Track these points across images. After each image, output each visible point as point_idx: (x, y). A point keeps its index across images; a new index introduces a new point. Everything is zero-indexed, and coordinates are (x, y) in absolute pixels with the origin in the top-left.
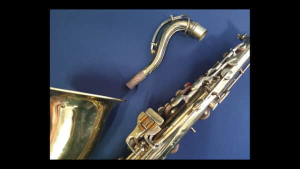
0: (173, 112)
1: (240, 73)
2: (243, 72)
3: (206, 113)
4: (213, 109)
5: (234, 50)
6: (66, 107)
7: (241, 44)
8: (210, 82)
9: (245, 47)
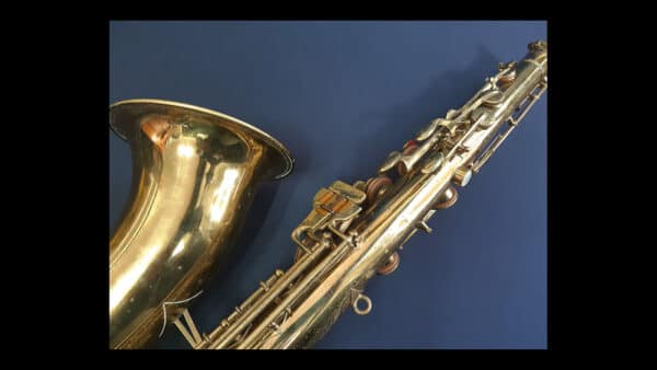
0: (382, 192)
1: (510, 124)
2: (516, 123)
3: (449, 194)
4: (464, 184)
5: (494, 80)
6: (181, 137)
7: (506, 71)
8: (453, 131)
9: (513, 74)
